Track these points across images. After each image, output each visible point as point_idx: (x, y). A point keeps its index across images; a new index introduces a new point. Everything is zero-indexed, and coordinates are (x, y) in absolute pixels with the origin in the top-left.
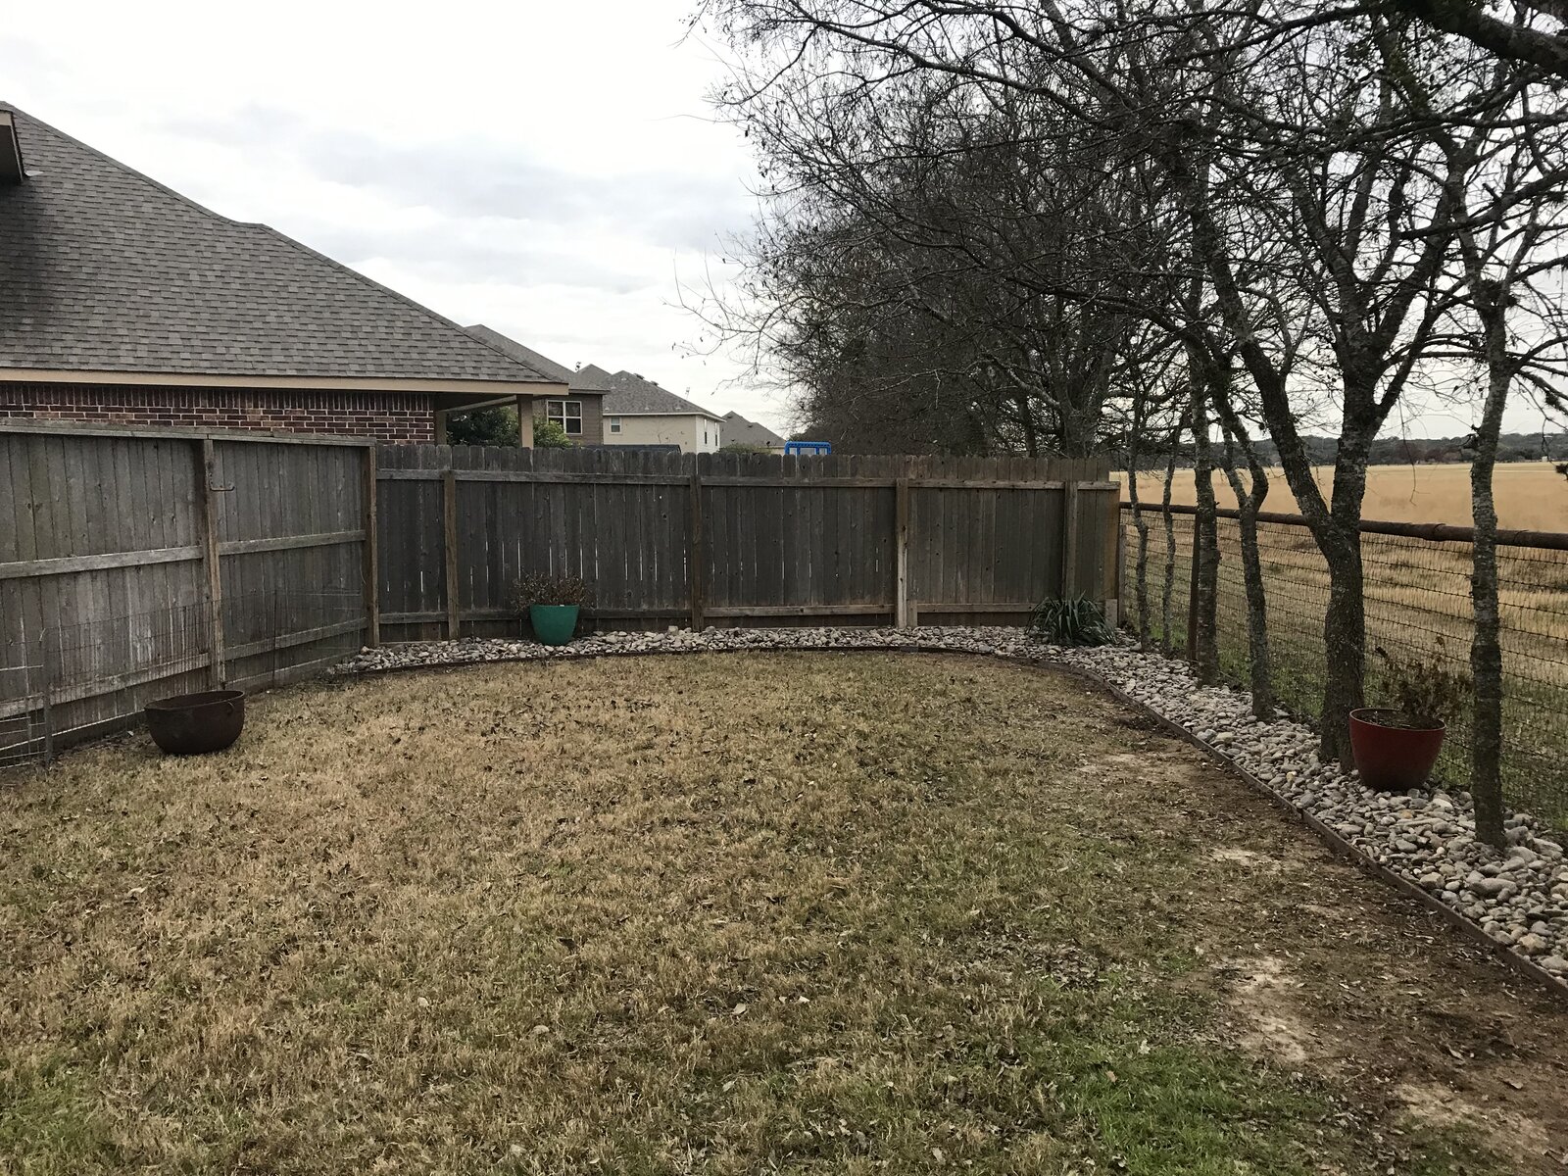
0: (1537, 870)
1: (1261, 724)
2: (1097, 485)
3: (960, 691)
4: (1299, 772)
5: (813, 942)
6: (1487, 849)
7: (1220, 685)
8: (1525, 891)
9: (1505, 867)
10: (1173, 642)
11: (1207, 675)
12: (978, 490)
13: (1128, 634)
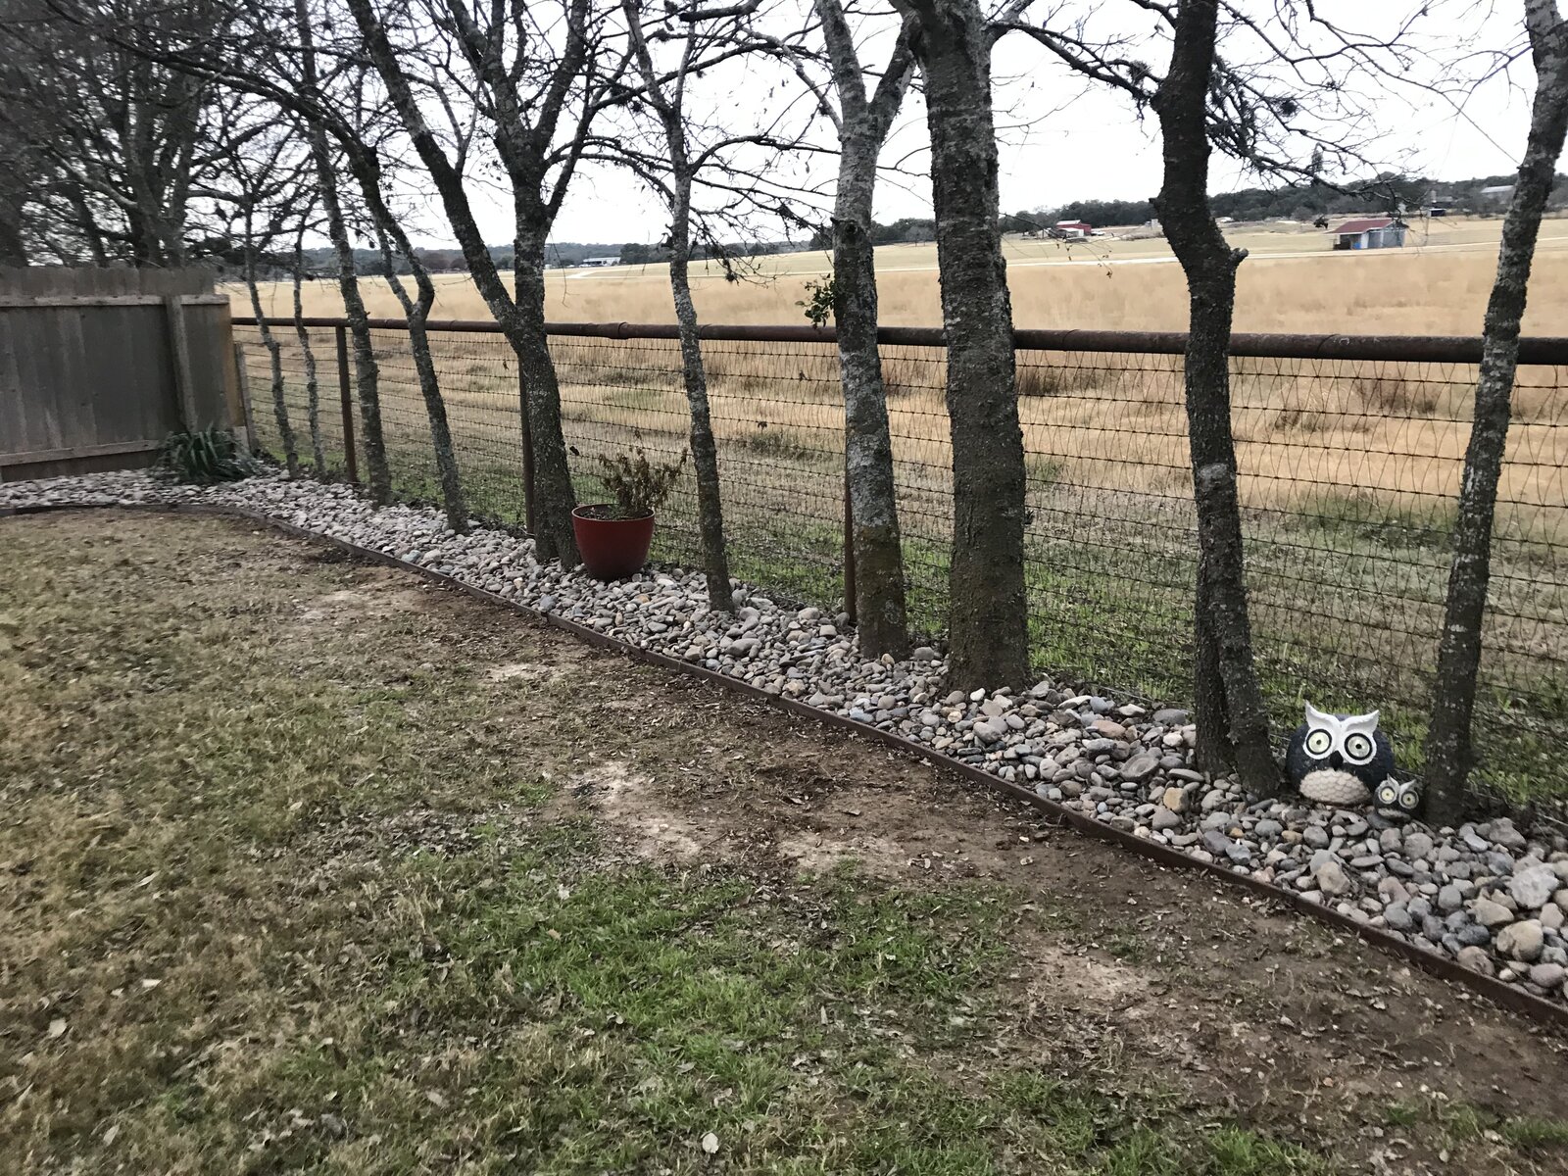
0: (769, 624)
1: (460, 537)
2: (204, 298)
3: (110, 555)
4: (526, 577)
5: (112, 906)
6: (723, 615)
7: (396, 502)
8: (768, 645)
9: (744, 628)
10: (327, 466)
11: (382, 497)
12: (54, 308)
13: (266, 463)
